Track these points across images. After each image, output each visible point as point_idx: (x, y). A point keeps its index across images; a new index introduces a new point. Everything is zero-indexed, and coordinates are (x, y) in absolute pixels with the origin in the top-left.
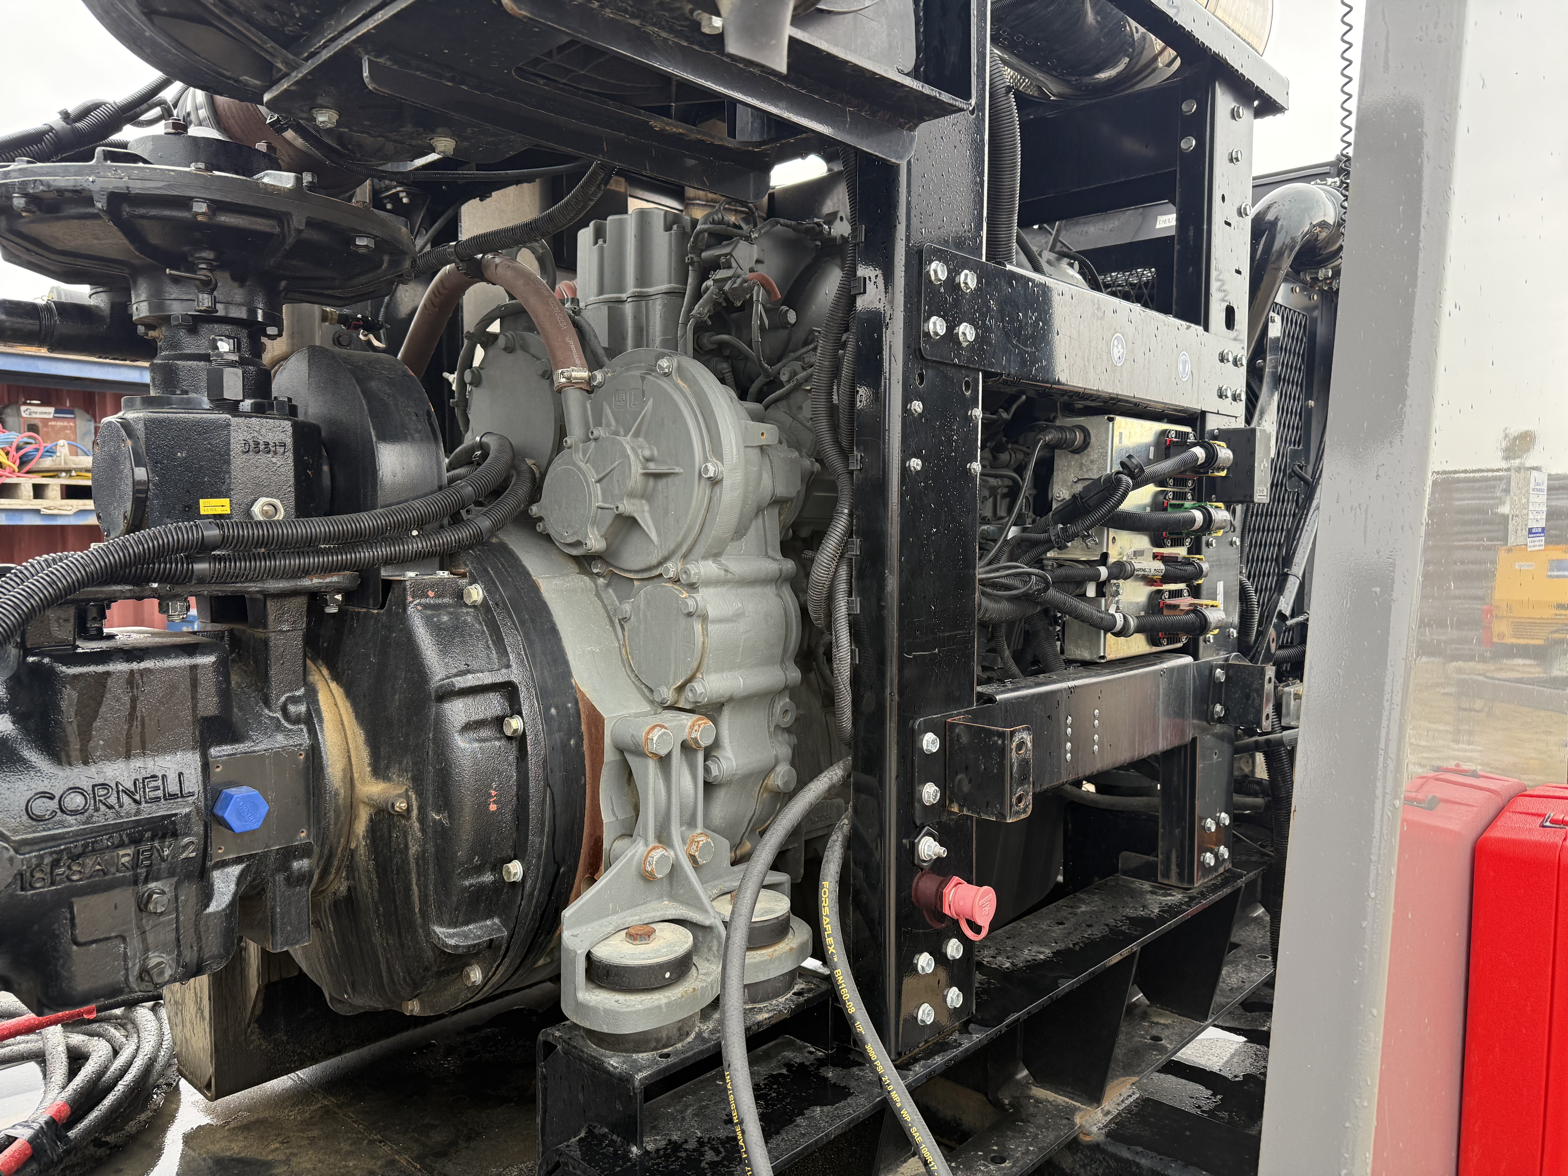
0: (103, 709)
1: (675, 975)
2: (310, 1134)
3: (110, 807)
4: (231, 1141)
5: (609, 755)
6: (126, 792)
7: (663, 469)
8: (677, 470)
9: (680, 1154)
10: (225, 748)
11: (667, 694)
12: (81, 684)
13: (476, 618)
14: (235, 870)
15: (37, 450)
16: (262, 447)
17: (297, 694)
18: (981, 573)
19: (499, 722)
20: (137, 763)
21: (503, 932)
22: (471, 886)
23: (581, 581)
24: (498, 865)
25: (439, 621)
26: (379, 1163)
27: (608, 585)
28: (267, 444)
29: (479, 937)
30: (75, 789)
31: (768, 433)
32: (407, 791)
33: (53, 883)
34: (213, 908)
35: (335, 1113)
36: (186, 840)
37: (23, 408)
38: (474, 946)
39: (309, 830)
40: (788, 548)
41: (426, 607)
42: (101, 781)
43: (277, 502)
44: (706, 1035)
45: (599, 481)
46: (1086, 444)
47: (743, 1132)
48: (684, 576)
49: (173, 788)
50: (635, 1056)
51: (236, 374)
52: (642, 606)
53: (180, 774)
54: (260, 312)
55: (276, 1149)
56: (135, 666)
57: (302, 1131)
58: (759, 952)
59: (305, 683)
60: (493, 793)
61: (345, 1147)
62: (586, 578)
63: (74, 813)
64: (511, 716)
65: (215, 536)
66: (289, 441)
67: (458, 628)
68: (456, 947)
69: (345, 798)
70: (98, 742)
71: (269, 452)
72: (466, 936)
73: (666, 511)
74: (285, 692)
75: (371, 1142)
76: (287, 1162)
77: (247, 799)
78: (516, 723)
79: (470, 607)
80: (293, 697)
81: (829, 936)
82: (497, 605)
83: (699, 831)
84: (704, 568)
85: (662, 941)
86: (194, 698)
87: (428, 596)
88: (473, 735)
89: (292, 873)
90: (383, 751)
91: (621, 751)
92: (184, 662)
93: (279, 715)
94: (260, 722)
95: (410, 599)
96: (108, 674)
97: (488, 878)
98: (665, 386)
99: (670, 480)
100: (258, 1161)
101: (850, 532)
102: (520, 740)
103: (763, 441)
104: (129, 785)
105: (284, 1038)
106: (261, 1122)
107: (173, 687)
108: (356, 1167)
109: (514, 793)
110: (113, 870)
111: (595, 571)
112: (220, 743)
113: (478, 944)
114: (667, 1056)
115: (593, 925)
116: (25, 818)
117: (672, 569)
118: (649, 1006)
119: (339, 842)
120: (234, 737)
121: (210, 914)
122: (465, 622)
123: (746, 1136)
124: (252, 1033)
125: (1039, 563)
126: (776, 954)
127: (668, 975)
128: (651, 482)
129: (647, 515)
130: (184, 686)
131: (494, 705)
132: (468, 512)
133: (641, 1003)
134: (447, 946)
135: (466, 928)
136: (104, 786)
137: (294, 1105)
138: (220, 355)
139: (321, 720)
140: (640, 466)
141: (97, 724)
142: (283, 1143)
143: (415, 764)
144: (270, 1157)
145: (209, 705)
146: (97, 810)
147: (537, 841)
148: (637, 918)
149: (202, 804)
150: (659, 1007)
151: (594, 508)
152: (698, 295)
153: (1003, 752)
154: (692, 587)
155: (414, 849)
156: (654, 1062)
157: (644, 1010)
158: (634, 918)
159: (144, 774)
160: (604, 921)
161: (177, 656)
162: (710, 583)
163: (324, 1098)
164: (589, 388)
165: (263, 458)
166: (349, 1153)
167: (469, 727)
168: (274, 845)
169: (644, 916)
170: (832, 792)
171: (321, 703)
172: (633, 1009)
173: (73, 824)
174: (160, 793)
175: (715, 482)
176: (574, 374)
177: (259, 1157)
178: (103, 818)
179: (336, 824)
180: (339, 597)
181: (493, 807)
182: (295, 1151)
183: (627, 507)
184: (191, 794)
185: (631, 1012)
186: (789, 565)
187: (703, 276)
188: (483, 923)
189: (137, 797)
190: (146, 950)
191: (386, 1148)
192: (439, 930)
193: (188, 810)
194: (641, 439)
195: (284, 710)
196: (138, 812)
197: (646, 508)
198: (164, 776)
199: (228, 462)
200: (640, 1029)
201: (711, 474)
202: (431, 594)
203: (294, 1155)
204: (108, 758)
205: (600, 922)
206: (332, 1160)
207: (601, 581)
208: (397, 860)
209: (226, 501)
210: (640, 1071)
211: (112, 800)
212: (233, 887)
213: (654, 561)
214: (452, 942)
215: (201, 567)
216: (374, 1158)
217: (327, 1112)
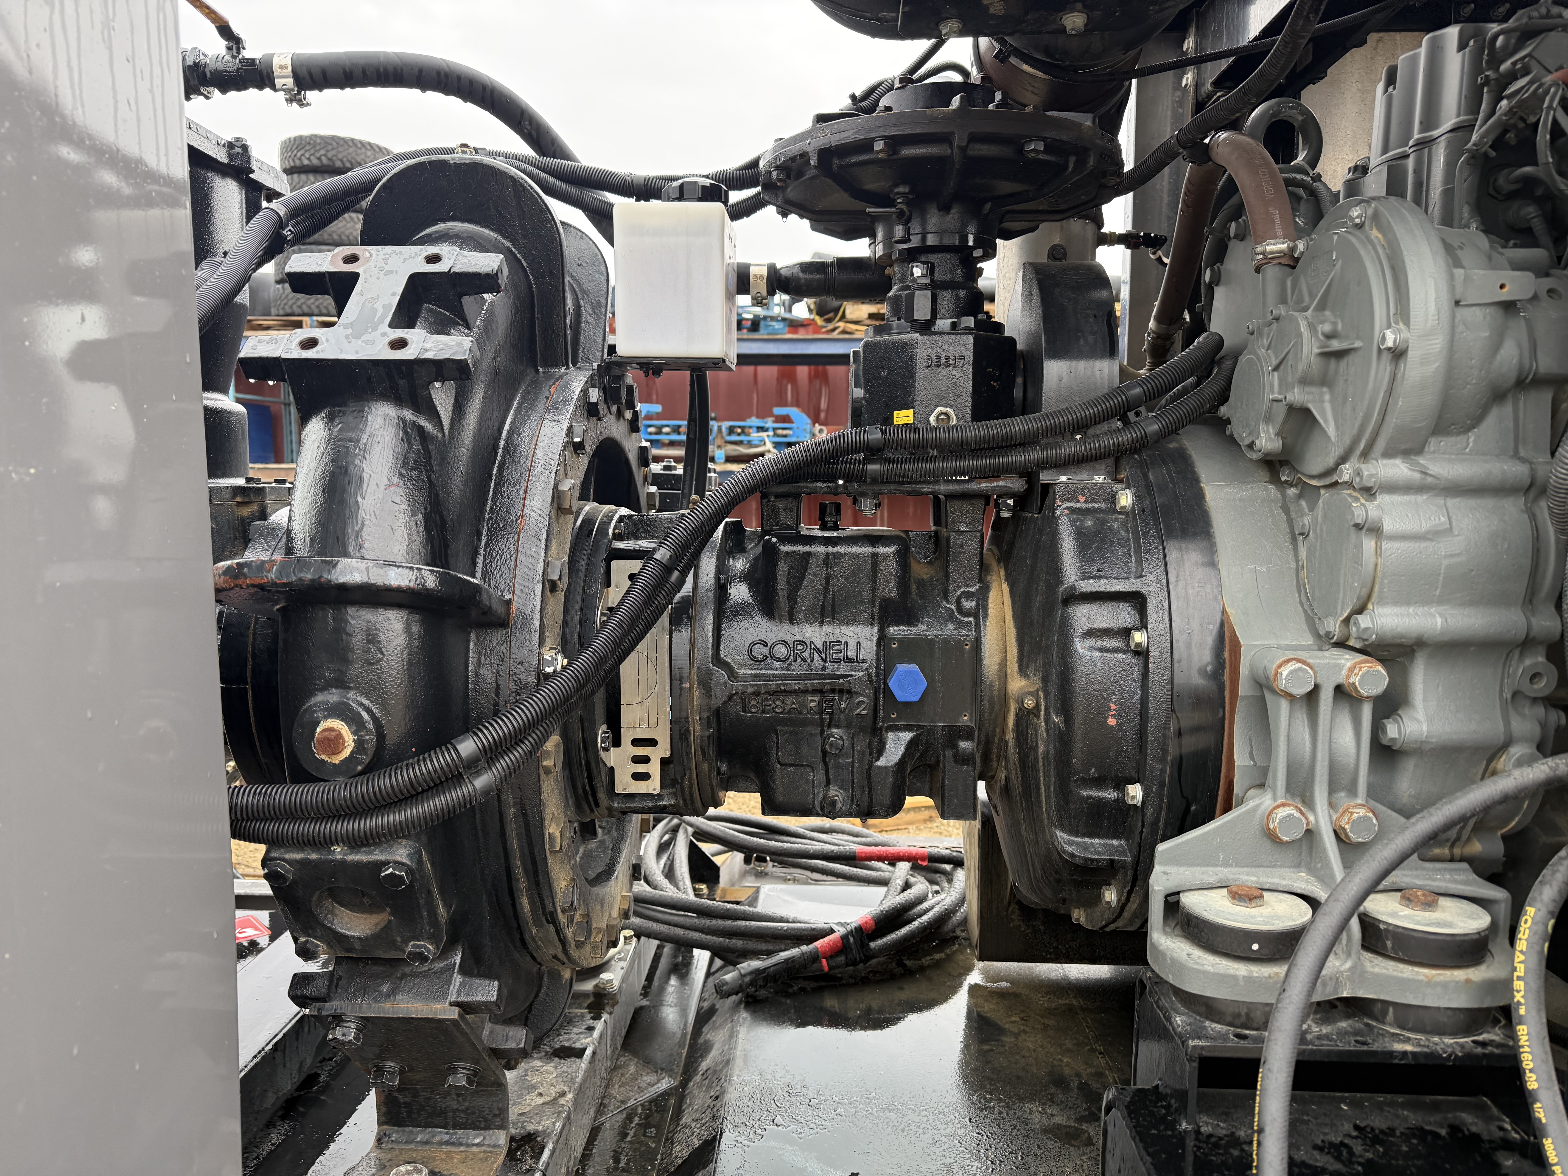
0: (805, 582)
1: (1265, 951)
2: (1047, 1022)
3: (804, 660)
4: (986, 1001)
5: (1244, 688)
6: (816, 649)
7: (1344, 345)
8: (1357, 344)
9: (1232, 1151)
10: (902, 628)
11: (1333, 626)
12: (791, 559)
13: (1125, 525)
14: (907, 736)
16: (943, 361)
17: (972, 590)
19: (1126, 633)
20: (828, 629)
21: (1126, 856)
22: (1090, 797)
23: (1263, 490)
24: (1120, 784)
25: (1081, 525)
26: (1089, 1070)
27: (1300, 496)
28: (947, 358)
29: (1099, 853)
30: (784, 643)
31: (1512, 283)
32: (1038, 690)
33: (763, 712)
34: (882, 762)
35: (1077, 1013)
36: (859, 699)
38: (1092, 860)
39: (971, 715)
41: (1073, 510)
42: (800, 639)
43: (951, 411)
44: (1309, 1037)
45: (1276, 369)
47: (1259, 1144)
48: (1358, 479)
49: (852, 654)
50: (1207, 1023)
51: (925, 296)
52: (1320, 519)
53: (859, 643)
54: (971, 237)
55: (1015, 1022)
56: (830, 549)
57: (1042, 1017)
58: (1416, 969)
59: (981, 580)
60: (1113, 706)
61: (1069, 1044)
62: (1272, 488)
63: (778, 660)
64: (1137, 630)
65: (877, 439)
66: (969, 355)
67: (1100, 533)
68: (1072, 855)
69: (999, 691)
70: (802, 607)
71: (949, 366)
72: (1085, 848)
73: (1345, 399)
74: (960, 588)
75: (1093, 1050)
76: (1016, 1035)
77: (909, 673)
78: (1139, 637)
79: (1120, 513)
80: (968, 592)
81: (1519, 978)
82: (1143, 511)
83: (1359, 801)
84: (1387, 469)
85: (1269, 910)
86: (874, 582)
87: (1078, 501)
88: (1092, 642)
89: (958, 751)
90: (1026, 649)
91: (1259, 685)
92: (868, 550)
93: (953, 607)
94: (936, 611)
95: (1058, 503)
96: (809, 554)
97: (1110, 794)
98: (1354, 240)
99: (1351, 358)
100: (997, 1025)
102: (1143, 655)
103: (1505, 295)
104: (819, 645)
105: (1042, 928)
106: (1016, 995)
107: (858, 568)
108: (1068, 1064)
109: (1137, 711)
110: (805, 711)
111: (1283, 478)
112: (898, 623)
113: (1097, 860)
114: (1244, 1037)
115: (1193, 869)
116: (747, 657)
117: (1348, 472)
118: (1222, 971)
119: (995, 731)
120: (910, 619)
121: (879, 767)
122: (1110, 528)
123: (1261, 1149)
124: (1013, 913)
126: (1438, 979)
127: (1255, 947)
128: (1333, 363)
129: (1328, 406)
130: (867, 569)
131: (1123, 615)
132: (1138, 414)
133: (1213, 965)
134: (1065, 852)
135: (1088, 840)
136: (802, 643)
137: (1047, 993)
138: (914, 280)
139: (986, 615)
140: (1316, 344)
141: (801, 592)
142: (1022, 1019)
143: (1045, 664)
144: (1007, 1026)
145: (890, 589)
146: (795, 661)
148: (1254, 879)
149: (873, 670)
150: (1235, 977)
151: (1266, 402)
154: (1368, 492)
155: (1041, 749)
156: (1224, 1037)
157: (1214, 974)
158: (1249, 877)
159: (832, 638)
160: (1211, 870)
161: (863, 545)
162: (1392, 488)
163: (1075, 997)
164: (1289, 261)
165: (943, 372)
166: (1068, 1050)
167: (1091, 633)
168: (940, 721)
169: (1263, 879)
171: (990, 601)
172: (1200, 968)
173: (778, 669)
174: (841, 656)
175: (1398, 354)
176: (1268, 248)
177: (999, 1023)
178: (799, 668)
179: (990, 714)
180: (1010, 502)
181: (1112, 721)
182: (1027, 1029)
183: (1297, 396)
184: (865, 661)
185: (1199, 971)
188: (1108, 841)
189: (823, 656)
190: (828, 783)
191: (1102, 1061)
192: (1060, 834)
193: (861, 674)
194: (1327, 313)
195: (958, 602)
196: (824, 668)
197: (1327, 397)
198: (846, 643)
199: (913, 377)
200: (1208, 994)
201: (1390, 343)
202: (1082, 498)
203: (1025, 1032)
204: (806, 621)
205: (1204, 869)
206: (1052, 1050)
207: (1292, 491)
208: (1031, 757)
209: (910, 412)
210: (1199, 1038)
211: (806, 655)
212: (902, 749)
213: (1331, 461)
214: (1070, 849)
215: (873, 467)
216: (1087, 1064)
217: (1071, 1010)
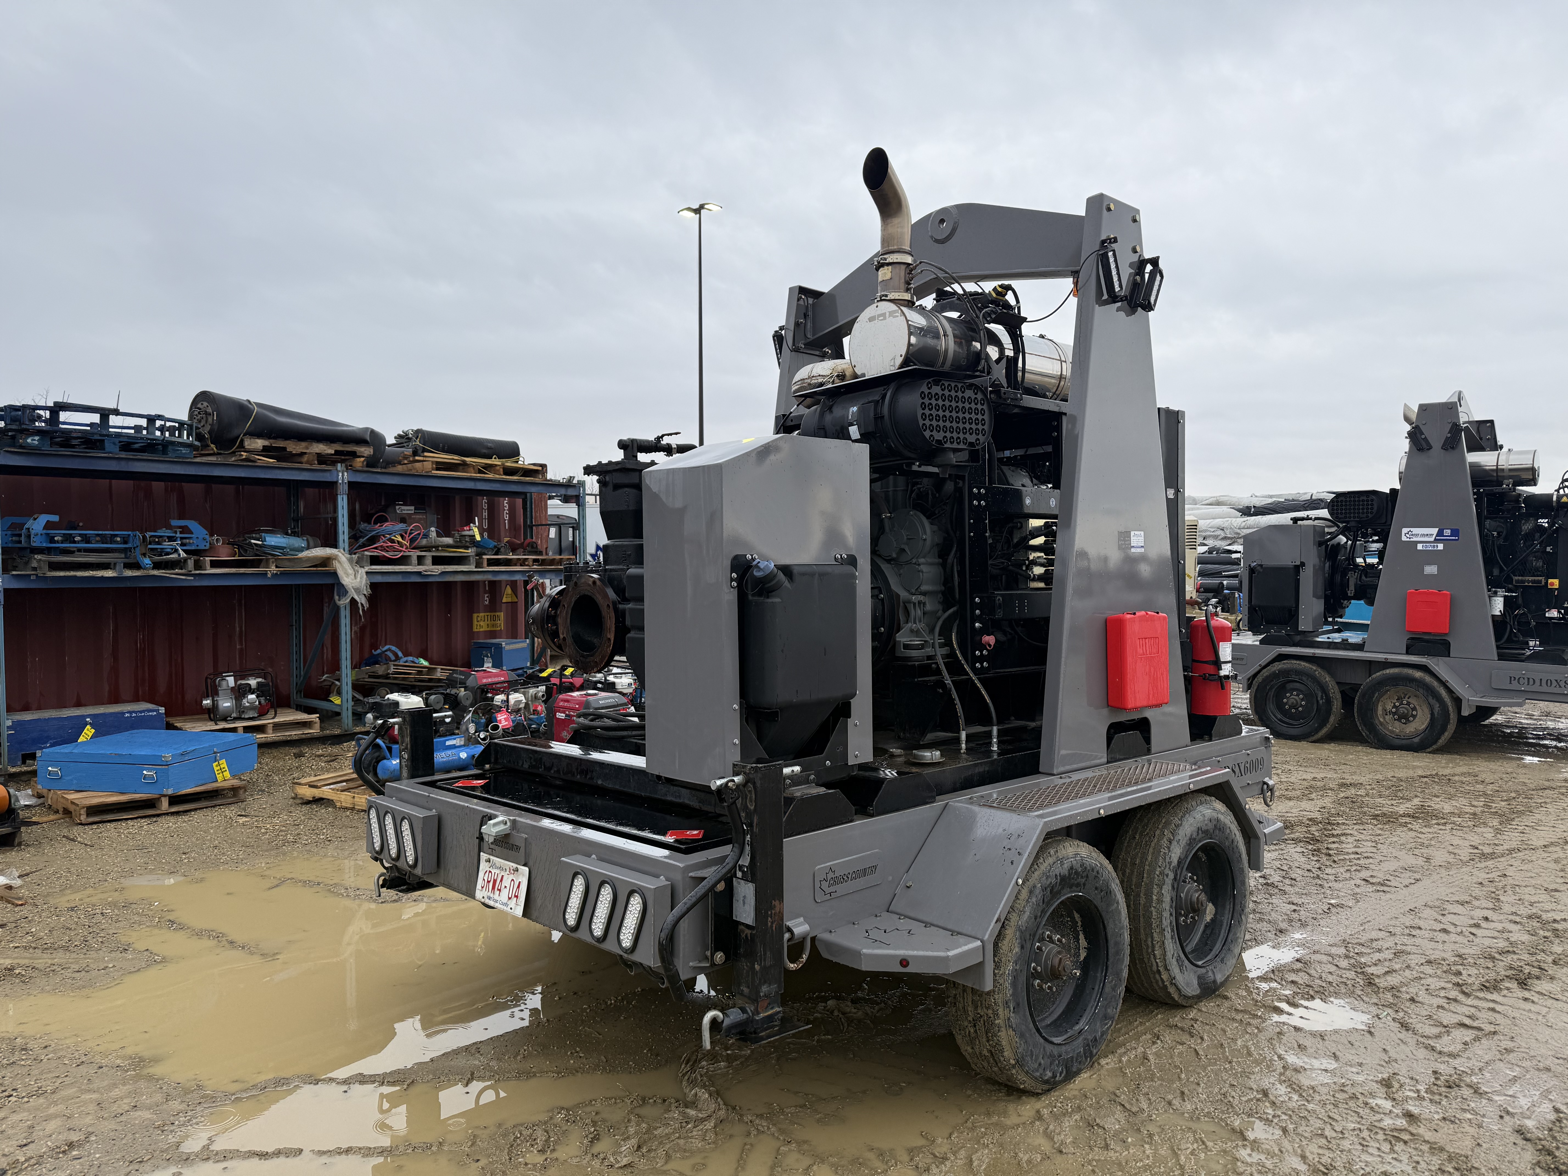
1: (924, 649)
5: (901, 604)
7: (911, 537)
8: (915, 537)
11: (913, 591)
15: (419, 534)
18: (990, 562)
19: (877, 595)
23: (889, 565)
31: (935, 528)
37: (397, 507)
40: (940, 557)
46: (1021, 527)
48: (917, 563)
50: (916, 662)
52: (907, 570)
60: (877, 611)
73: (912, 547)
78: (881, 596)
81: (955, 646)
83: (923, 622)
84: (922, 560)
85: (918, 642)
91: (904, 603)
97: (876, 631)
98: (910, 517)
99: (913, 540)
101: (956, 551)
102: (882, 600)
103: (935, 530)
117: (914, 561)
118: (918, 653)
125: (1009, 560)
126: (945, 650)
127: (922, 648)
128: (908, 540)
129: (907, 549)
131: (876, 592)
140: (905, 536)
147: (887, 623)
150: (921, 654)
152: (912, 492)
153: (995, 601)
154: (919, 565)
156: (922, 663)
157: (916, 653)
162: (923, 564)
164: (890, 518)
170: (954, 613)
175: (925, 540)
176: (887, 515)
181: (878, 615)
183: (903, 546)
185: (914, 653)
186: (941, 560)
187: (913, 486)
194: (906, 530)
197: (907, 547)
200: (916, 658)
201: (923, 538)
207: (894, 566)
210: (917, 665)
213: (909, 559)
